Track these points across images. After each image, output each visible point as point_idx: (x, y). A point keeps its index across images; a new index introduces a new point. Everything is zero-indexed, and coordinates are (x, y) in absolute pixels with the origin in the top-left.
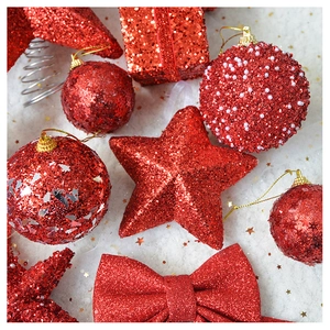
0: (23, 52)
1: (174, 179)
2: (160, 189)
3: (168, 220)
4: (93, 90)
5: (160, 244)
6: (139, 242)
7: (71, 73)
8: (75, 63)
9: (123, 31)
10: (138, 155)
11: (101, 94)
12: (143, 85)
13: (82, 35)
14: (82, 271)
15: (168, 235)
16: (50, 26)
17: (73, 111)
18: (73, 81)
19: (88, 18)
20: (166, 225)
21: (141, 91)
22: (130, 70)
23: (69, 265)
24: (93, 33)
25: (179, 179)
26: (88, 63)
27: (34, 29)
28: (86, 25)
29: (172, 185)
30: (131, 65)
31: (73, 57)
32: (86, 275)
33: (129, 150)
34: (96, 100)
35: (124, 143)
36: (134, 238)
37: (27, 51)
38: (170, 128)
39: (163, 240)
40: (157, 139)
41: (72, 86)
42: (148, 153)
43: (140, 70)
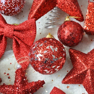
0: (51, 10)
1: (87, 70)
2: (81, 72)
3: (80, 83)
4: (70, 31)
5: (74, 91)
6: (68, 87)
7: (65, 22)
8: (67, 19)
9: (87, 14)
10: (78, 58)
11: (73, 33)
12: (87, 33)
13: (72, 10)
14: (45, 90)
15: (78, 89)
16: (63, 4)
17: (61, 35)
18: (65, 26)
19: (76, 6)
20: (79, 85)
21: (85, 35)
22: (84, 28)
23: (42, 86)
24: (76, 11)
25: (89, 71)
26: (72, 21)
27: (57, 4)
28: (75, 8)
29: (86, 72)
30: (85, 27)
31: (67, 17)
32: (47, 92)
33: (75, 55)
34: (70, 35)
35: (74, 52)
36: (67, 85)
37: (52, 10)
38: (91, 52)
39: (76, 89)
40: (86, 54)
41: (64, 27)
42: (81, 58)
43: (88, 29)
